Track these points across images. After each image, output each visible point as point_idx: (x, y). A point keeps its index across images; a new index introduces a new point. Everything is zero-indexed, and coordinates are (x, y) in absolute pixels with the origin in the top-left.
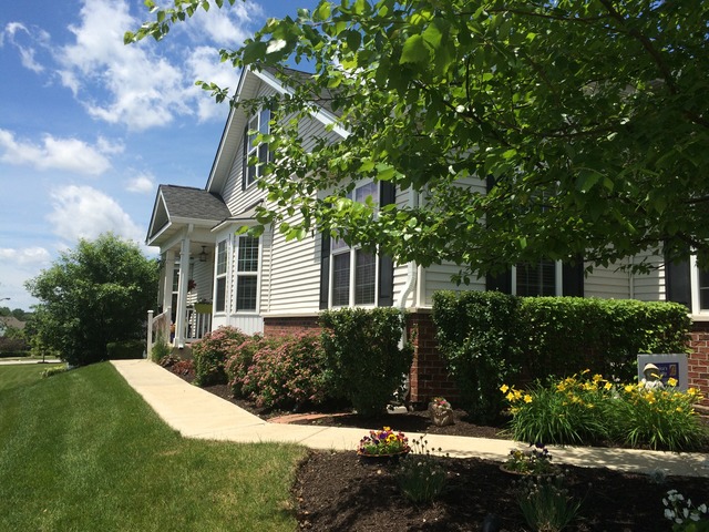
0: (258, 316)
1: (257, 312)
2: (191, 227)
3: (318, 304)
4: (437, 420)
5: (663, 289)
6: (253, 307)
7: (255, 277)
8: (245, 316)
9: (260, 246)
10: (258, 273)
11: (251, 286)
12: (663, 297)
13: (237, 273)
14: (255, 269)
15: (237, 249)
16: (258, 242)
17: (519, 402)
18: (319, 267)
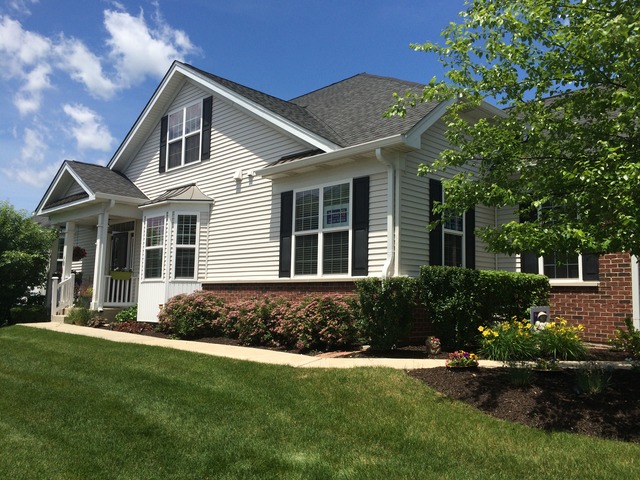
0: (196, 282)
1: (195, 279)
2: (113, 202)
3: (278, 273)
4: (433, 351)
5: (519, 265)
6: (191, 274)
7: (193, 250)
8: (183, 282)
9: (198, 224)
10: (196, 246)
11: (189, 256)
12: (519, 270)
13: (175, 246)
14: (193, 242)
15: (176, 225)
16: (196, 220)
17: (491, 337)
18: (278, 244)
